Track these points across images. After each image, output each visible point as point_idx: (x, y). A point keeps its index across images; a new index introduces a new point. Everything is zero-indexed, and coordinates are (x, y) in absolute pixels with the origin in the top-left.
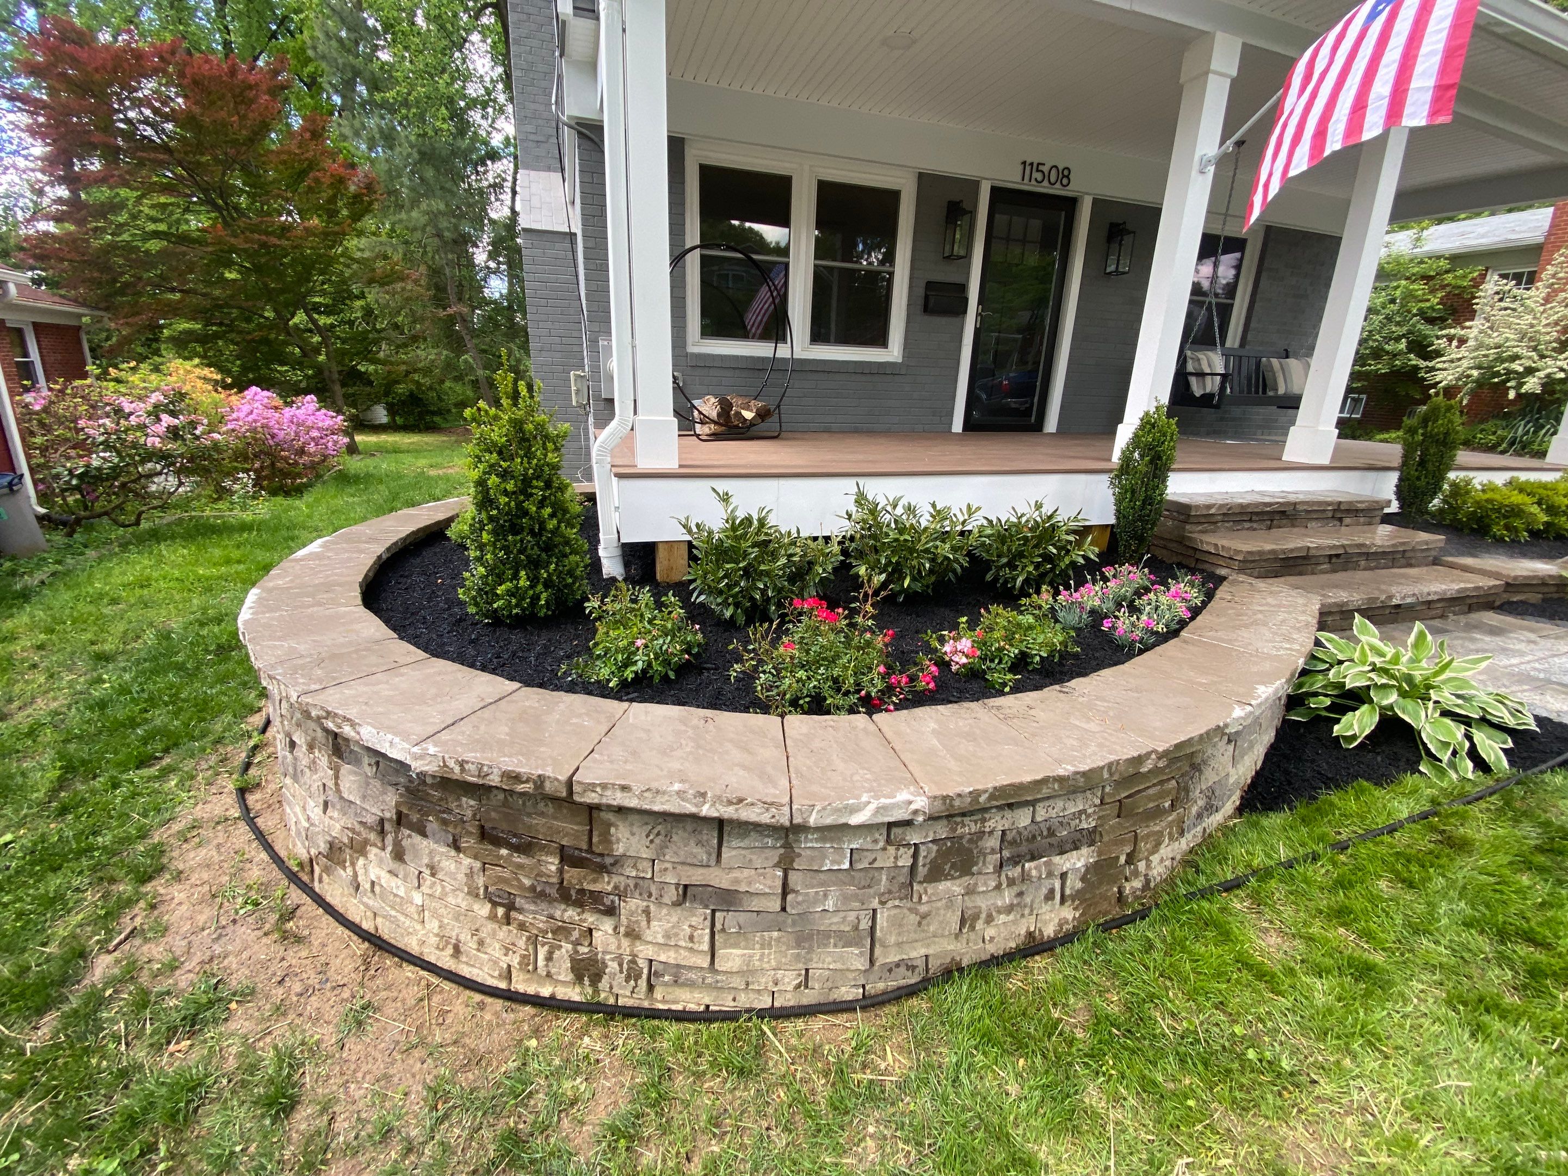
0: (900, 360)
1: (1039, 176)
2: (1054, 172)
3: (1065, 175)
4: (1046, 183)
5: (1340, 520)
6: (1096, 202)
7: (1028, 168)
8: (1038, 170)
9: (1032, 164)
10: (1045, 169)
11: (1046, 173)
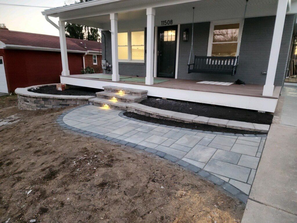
0: (144, 62)
1: (165, 23)
2: (169, 22)
3: (171, 21)
4: (167, 24)
6: (181, 25)
7: (163, 23)
8: (165, 22)
9: (163, 21)
11: (167, 22)
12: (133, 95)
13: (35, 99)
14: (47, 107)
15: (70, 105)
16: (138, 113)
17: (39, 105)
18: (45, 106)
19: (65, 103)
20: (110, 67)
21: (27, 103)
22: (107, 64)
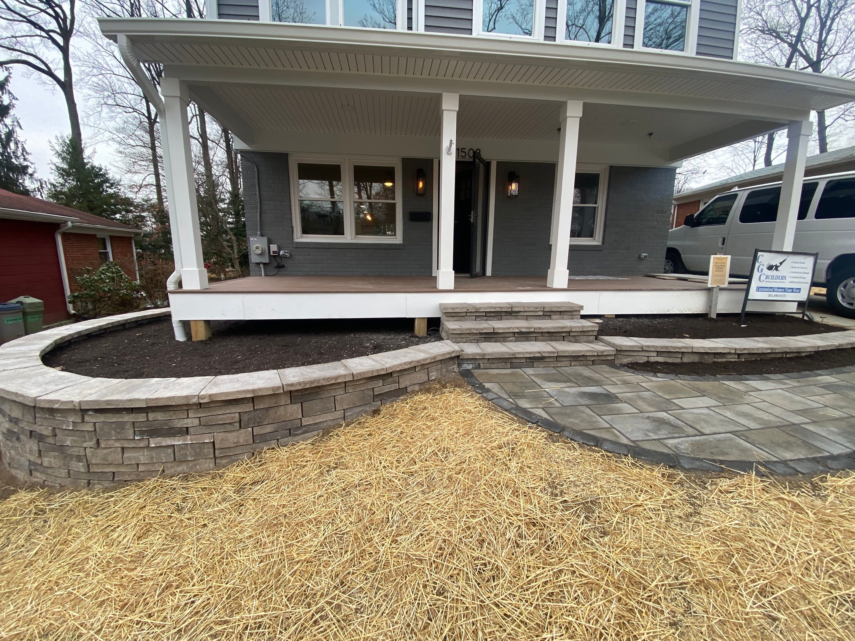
0: (402, 242)
1: (463, 154)
2: (471, 152)
3: (478, 152)
4: (467, 157)
5: (550, 316)
6: (498, 163)
7: (457, 152)
8: (462, 152)
10: (467, 151)
11: (467, 152)
12: (553, 317)
14: (317, 424)
15: (409, 389)
17: (269, 429)
18: (306, 421)
19: (394, 387)
20: (284, 257)
21: (177, 441)
22: (274, 248)
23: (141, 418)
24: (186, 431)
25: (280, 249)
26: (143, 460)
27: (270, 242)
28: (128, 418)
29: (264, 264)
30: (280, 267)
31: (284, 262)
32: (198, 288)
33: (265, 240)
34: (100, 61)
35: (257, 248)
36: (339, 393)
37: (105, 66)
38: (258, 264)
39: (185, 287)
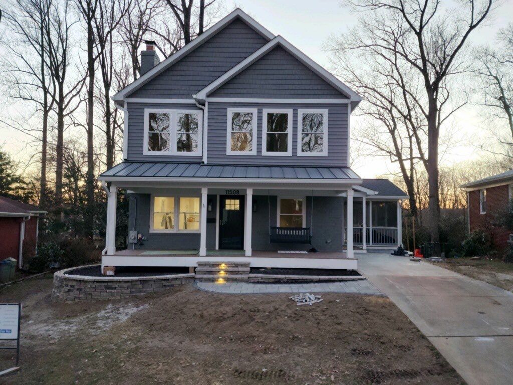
3: (237, 192)
4: (232, 193)
9: (228, 191)
13: (127, 284)
16: (265, 281)
18: (144, 290)
19: (169, 284)
20: (144, 240)
21: (113, 291)
22: (140, 236)
23: (106, 284)
24: (115, 288)
25: (142, 236)
26: (105, 295)
27: (138, 233)
28: (103, 284)
29: (135, 243)
30: (142, 244)
31: (144, 243)
32: (113, 254)
33: (136, 232)
34: (9, 60)
35: (132, 236)
36: (153, 283)
37: (13, 64)
38: (132, 243)
39: (108, 254)
